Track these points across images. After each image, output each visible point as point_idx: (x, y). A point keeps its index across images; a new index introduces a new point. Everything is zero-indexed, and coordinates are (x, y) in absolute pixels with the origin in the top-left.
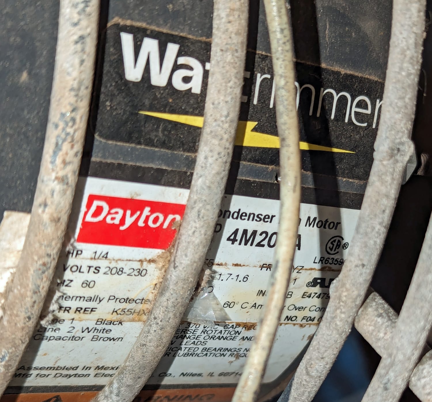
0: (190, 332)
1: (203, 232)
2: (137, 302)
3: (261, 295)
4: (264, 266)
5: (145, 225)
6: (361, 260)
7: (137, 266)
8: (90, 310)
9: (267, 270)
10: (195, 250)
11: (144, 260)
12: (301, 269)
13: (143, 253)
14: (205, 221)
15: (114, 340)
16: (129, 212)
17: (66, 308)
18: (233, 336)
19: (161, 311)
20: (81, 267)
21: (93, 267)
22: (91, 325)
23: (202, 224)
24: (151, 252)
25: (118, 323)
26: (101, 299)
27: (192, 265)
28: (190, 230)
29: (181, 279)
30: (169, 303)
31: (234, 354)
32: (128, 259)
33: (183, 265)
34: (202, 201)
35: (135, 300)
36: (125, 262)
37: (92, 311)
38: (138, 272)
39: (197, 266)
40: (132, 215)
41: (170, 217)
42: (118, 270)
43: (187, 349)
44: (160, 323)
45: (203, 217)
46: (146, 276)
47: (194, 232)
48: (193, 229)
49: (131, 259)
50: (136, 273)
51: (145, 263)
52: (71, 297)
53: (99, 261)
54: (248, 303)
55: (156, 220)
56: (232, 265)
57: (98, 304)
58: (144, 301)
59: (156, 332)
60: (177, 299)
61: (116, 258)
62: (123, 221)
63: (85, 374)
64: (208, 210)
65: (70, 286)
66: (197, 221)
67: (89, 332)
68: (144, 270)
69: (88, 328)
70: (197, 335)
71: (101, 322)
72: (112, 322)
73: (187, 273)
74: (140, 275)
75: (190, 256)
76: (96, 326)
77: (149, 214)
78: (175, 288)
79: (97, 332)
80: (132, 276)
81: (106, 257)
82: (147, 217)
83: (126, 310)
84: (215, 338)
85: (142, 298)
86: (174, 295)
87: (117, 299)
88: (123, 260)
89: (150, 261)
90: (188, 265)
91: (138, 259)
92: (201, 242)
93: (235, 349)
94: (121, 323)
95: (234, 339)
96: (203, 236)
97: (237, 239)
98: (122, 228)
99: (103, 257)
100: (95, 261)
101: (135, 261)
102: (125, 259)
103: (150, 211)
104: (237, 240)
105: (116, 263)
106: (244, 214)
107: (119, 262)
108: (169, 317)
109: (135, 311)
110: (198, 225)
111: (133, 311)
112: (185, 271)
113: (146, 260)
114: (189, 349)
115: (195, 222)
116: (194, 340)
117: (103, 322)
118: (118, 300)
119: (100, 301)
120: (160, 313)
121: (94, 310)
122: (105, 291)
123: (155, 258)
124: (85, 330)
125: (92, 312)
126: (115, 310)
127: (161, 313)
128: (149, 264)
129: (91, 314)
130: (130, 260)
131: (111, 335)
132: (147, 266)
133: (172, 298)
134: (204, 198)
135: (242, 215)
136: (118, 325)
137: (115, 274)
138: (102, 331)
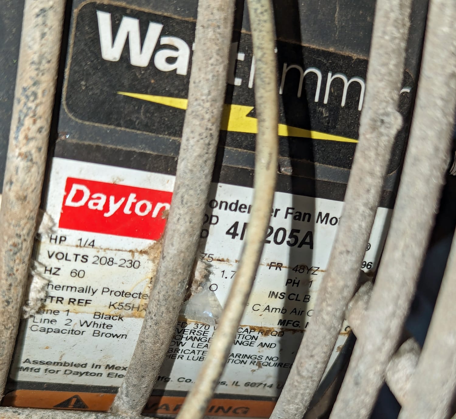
0: (200, 334)
1: (187, 219)
2: (135, 296)
3: (273, 297)
4: (273, 264)
5: (131, 213)
6: (345, 246)
7: (128, 256)
8: (84, 302)
9: (276, 269)
10: (180, 239)
11: (135, 251)
12: (317, 270)
13: (132, 243)
14: (188, 207)
15: (118, 337)
16: (112, 198)
17: (58, 298)
18: (250, 341)
19: (154, 305)
20: (67, 254)
21: (79, 255)
22: (90, 318)
23: (186, 210)
24: (142, 243)
25: (118, 318)
26: (94, 291)
27: (179, 255)
28: (175, 217)
29: (170, 270)
30: (160, 296)
31: (255, 362)
32: (118, 248)
33: (170, 256)
34: (185, 186)
35: (132, 294)
36: (115, 252)
37: (86, 303)
38: (130, 263)
39: (184, 257)
40: (116, 201)
41: (159, 206)
42: (108, 260)
43: (201, 353)
44: (154, 318)
45: (186, 204)
46: (139, 268)
47: (179, 219)
48: (178, 216)
49: (121, 249)
50: (128, 264)
51: (136, 254)
52: (62, 287)
53: (85, 249)
54: (260, 305)
55: (143, 208)
56: (235, 261)
57: (92, 295)
58: (141, 295)
59: (152, 327)
60: (167, 292)
61: (104, 246)
62: (106, 207)
63: (97, 372)
64: (191, 195)
65: (58, 275)
66: (180, 207)
67: (88, 326)
68: (136, 261)
69: (86, 322)
70: (208, 338)
71: (99, 316)
72: (112, 317)
73: (175, 264)
74: (132, 267)
75: (176, 245)
76: (94, 320)
77: (135, 201)
78: (165, 280)
79: (97, 327)
80: (124, 267)
81: (93, 246)
82: (134, 205)
83: (124, 305)
85: (139, 293)
86: (164, 287)
87: (111, 291)
88: (112, 250)
89: (141, 252)
90: (175, 255)
91: (129, 250)
92: (187, 230)
93: (255, 357)
94: (120, 318)
95: (251, 345)
96: (188, 224)
97: (237, 232)
98: (107, 215)
99: (89, 245)
100: (81, 249)
101: (126, 251)
102: (114, 248)
103: (135, 198)
104: (237, 235)
105: (105, 252)
106: (243, 206)
107: (108, 251)
108: (161, 311)
109: (134, 307)
110: (182, 212)
111: (131, 306)
112: (173, 262)
113: (137, 251)
114: (203, 353)
115: (179, 209)
116: (207, 343)
117: (101, 316)
118: (113, 293)
119: (94, 293)
120: (153, 307)
121: (88, 302)
122: (96, 282)
123: (147, 249)
124: (83, 324)
125: (87, 305)
126: (112, 304)
127: (154, 307)
128: (140, 255)
129: (87, 307)
130: (119, 250)
131: (113, 331)
132: (139, 258)
133: (163, 291)
134: (187, 182)
135: (240, 208)
136: (119, 320)
137: (105, 264)
138: (102, 326)
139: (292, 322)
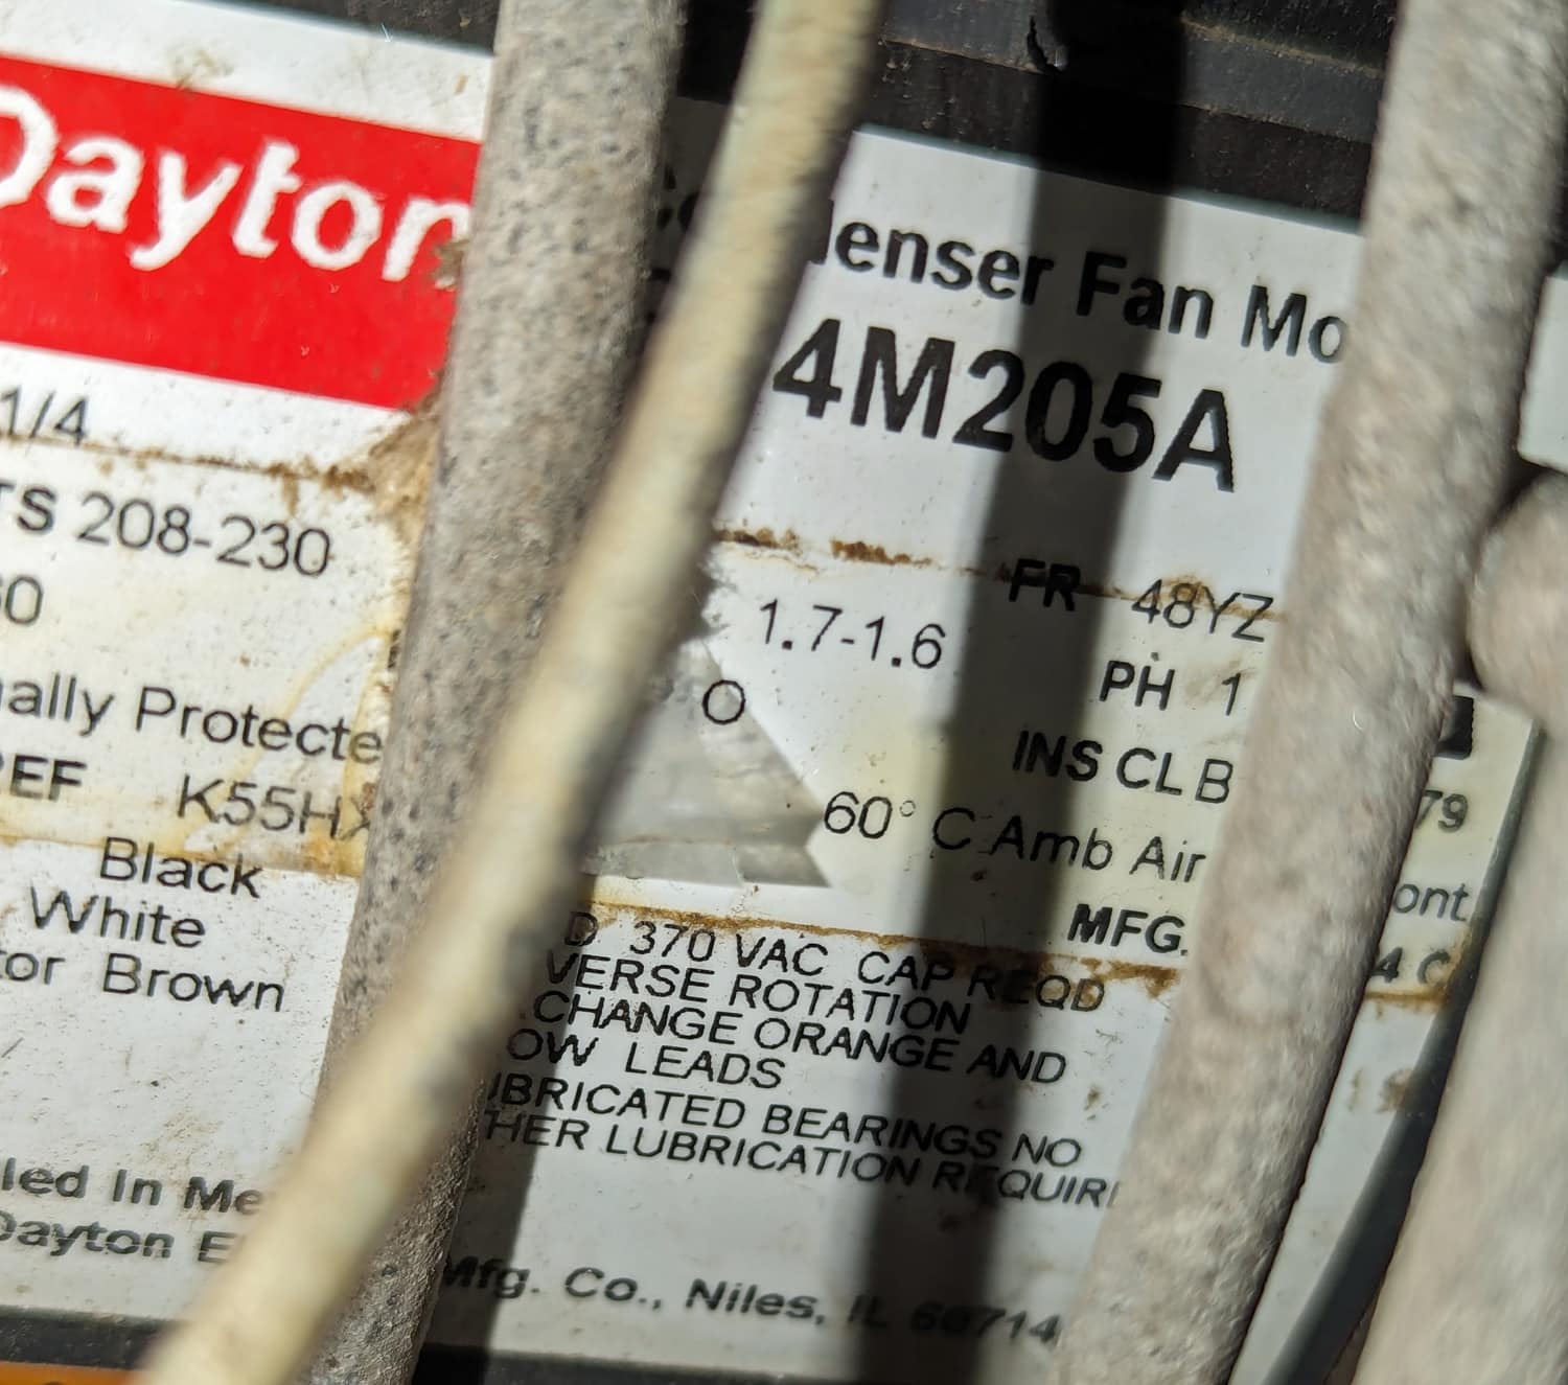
1: (563, 229)
2: (313, 739)
3: (1040, 764)
4: (1030, 571)
5: (275, 254)
7: (263, 500)
8: (46, 771)
9: (1047, 602)
10: (528, 346)
11: (301, 471)
12: (1260, 613)
13: (287, 420)
14: (567, 159)
15: (236, 1000)
16: (172, 168)
18: (929, 1034)
19: (408, 753)
21: (8, 486)
22: (80, 878)
23: (553, 179)
24: (336, 423)
25: (228, 878)
26: (95, 708)
27: (525, 439)
28: (496, 228)
29: (479, 530)
30: (439, 693)
31: (961, 1169)
32: (208, 453)
33: (480, 447)
34: (541, 52)
35: (295, 728)
36: (194, 473)
37: (58, 779)
38: (275, 544)
39: (554, 449)
40: (194, 182)
42: (160, 524)
44: (412, 830)
45: (554, 143)
46: (327, 571)
47: (516, 235)
48: (512, 220)
49: (227, 457)
50: (265, 546)
51: (310, 490)
53: (38, 450)
54: (971, 815)
55: (337, 223)
56: (828, 548)
57: (85, 733)
60: (471, 666)
61: (138, 439)
62: (143, 216)
63: (143, 1231)
64: (577, 97)
66: (523, 165)
67: (74, 926)
68: (309, 531)
69: (62, 899)
71: (129, 861)
72: (196, 869)
73: (506, 491)
74: (291, 565)
75: (510, 388)
76: (105, 888)
77: (291, 183)
78: (456, 595)
79: (122, 934)
80: (245, 564)
81: (79, 432)
82: (285, 207)
83: (257, 796)
84: (823, 1044)
85: (335, 723)
86: (456, 636)
87: (187, 711)
88: (177, 459)
89: (336, 478)
90: (504, 440)
91: (266, 462)
92: (561, 291)
93: (959, 1135)
94: (242, 879)
95: (939, 1061)
96: (566, 254)
97: (836, 381)
98: (146, 258)
99: (59, 427)
100: (19, 450)
101: (251, 467)
102: (189, 451)
103: (295, 169)
104: (836, 394)
105: (140, 475)
106: (860, 236)
107: (156, 468)
108: (446, 784)
109: (313, 807)
110: (530, 192)
111: (296, 801)
112: (493, 479)
113: (313, 473)
114: (689, 1108)
115: (515, 175)
116: (703, 1044)
117: (140, 861)
118: (195, 720)
119: (94, 718)
120: (402, 769)
121: (67, 772)
122: (104, 649)
123: (362, 459)
124: (50, 913)
125: (64, 789)
126: (193, 789)
127: (410, 766)
128: (330, 493)
129: (61, 802)
130: (216, 463)
131: (206, 960)
132: (325, 513)
133: (450, 657)
134: (552, 30)
136: (234, 890)
137: (143, 544)
138: (149, 923)
139: (1144, 924)
